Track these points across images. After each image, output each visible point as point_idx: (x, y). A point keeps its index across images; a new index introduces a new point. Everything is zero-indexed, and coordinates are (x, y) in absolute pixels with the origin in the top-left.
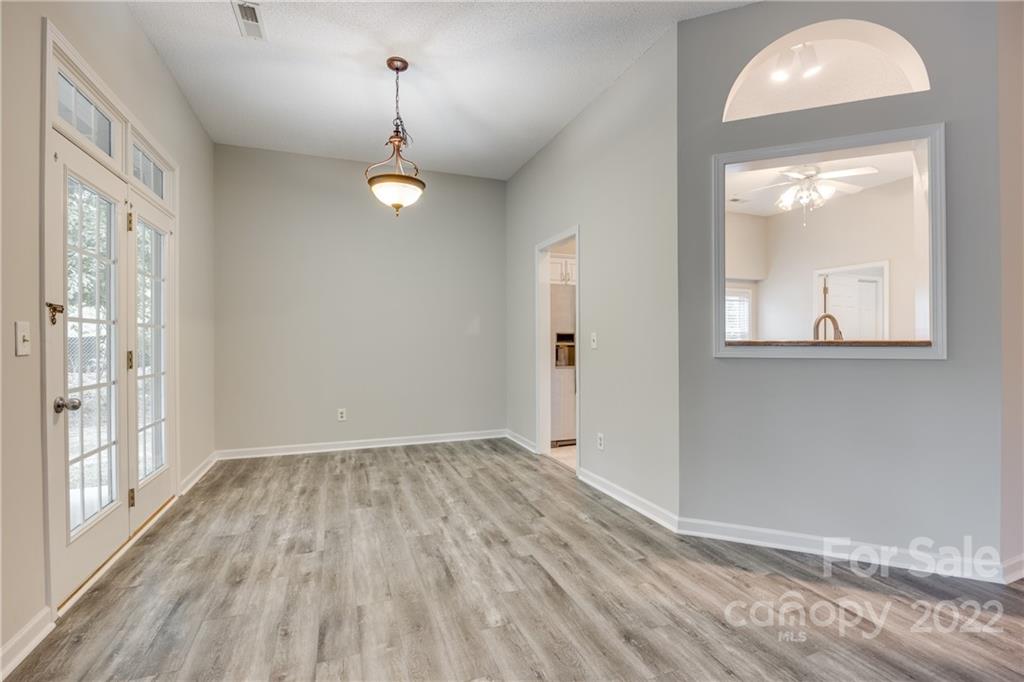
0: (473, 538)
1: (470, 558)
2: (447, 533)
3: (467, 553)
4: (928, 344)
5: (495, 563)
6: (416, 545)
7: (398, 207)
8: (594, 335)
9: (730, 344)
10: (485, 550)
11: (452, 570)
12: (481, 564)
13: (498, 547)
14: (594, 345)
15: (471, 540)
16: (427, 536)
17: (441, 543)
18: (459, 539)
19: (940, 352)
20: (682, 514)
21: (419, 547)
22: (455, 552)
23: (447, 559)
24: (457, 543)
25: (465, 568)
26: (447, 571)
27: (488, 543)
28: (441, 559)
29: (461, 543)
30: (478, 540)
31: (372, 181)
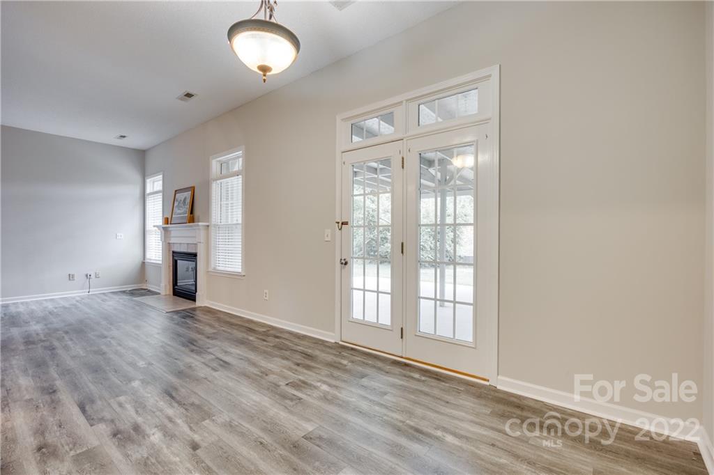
0: (154, 430)
1: (155, 410)
2: (186, 428)
3: (158, 413)
5: (132, 412)
6: (210, 409)
10: (140, 420)
11: (168, 398)
12: (144, 407)
13: (125, 426)
15: (156, 427)
16: (204, 420)
17: (187, 416)
18: (170, 425)
21: (206, 408)
22: (170, 412)
23: (176, 405)
24: (170, 420)
25: (157, 402)
26: (172, 397)
27: (137, 428)
28: (179, 403)
29: (166, 422)
30: (149, 431)
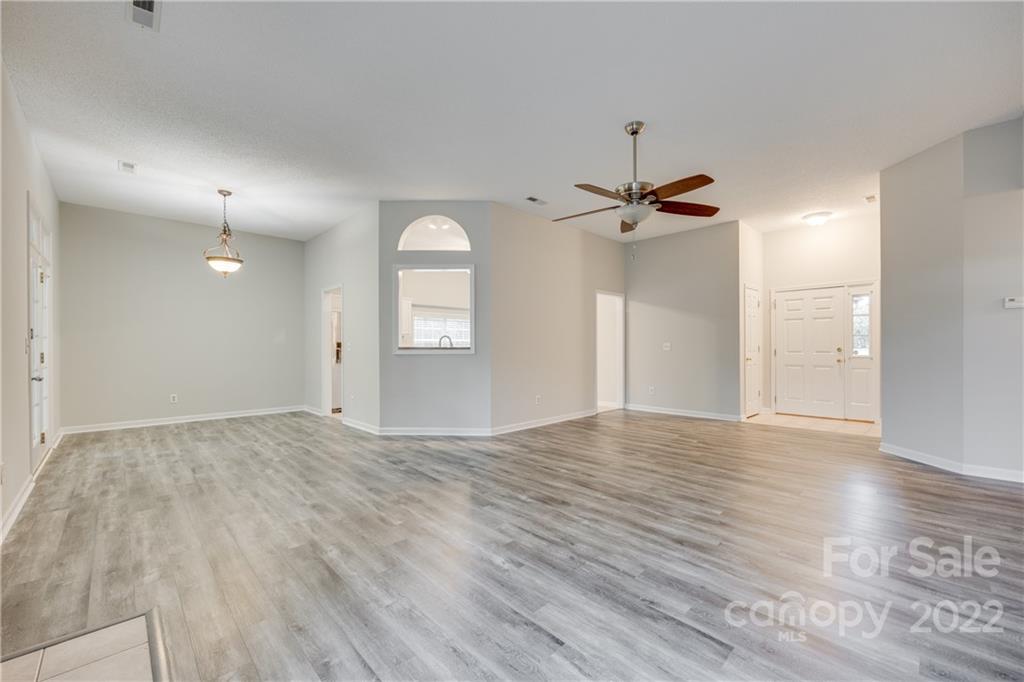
4: (469, 348)
7: (225, 273)
8: (349, 344)
9: (400, 348)
14: (349, 349)
19: (472, 351)
20: (381, 426)
31: (208, 258)
